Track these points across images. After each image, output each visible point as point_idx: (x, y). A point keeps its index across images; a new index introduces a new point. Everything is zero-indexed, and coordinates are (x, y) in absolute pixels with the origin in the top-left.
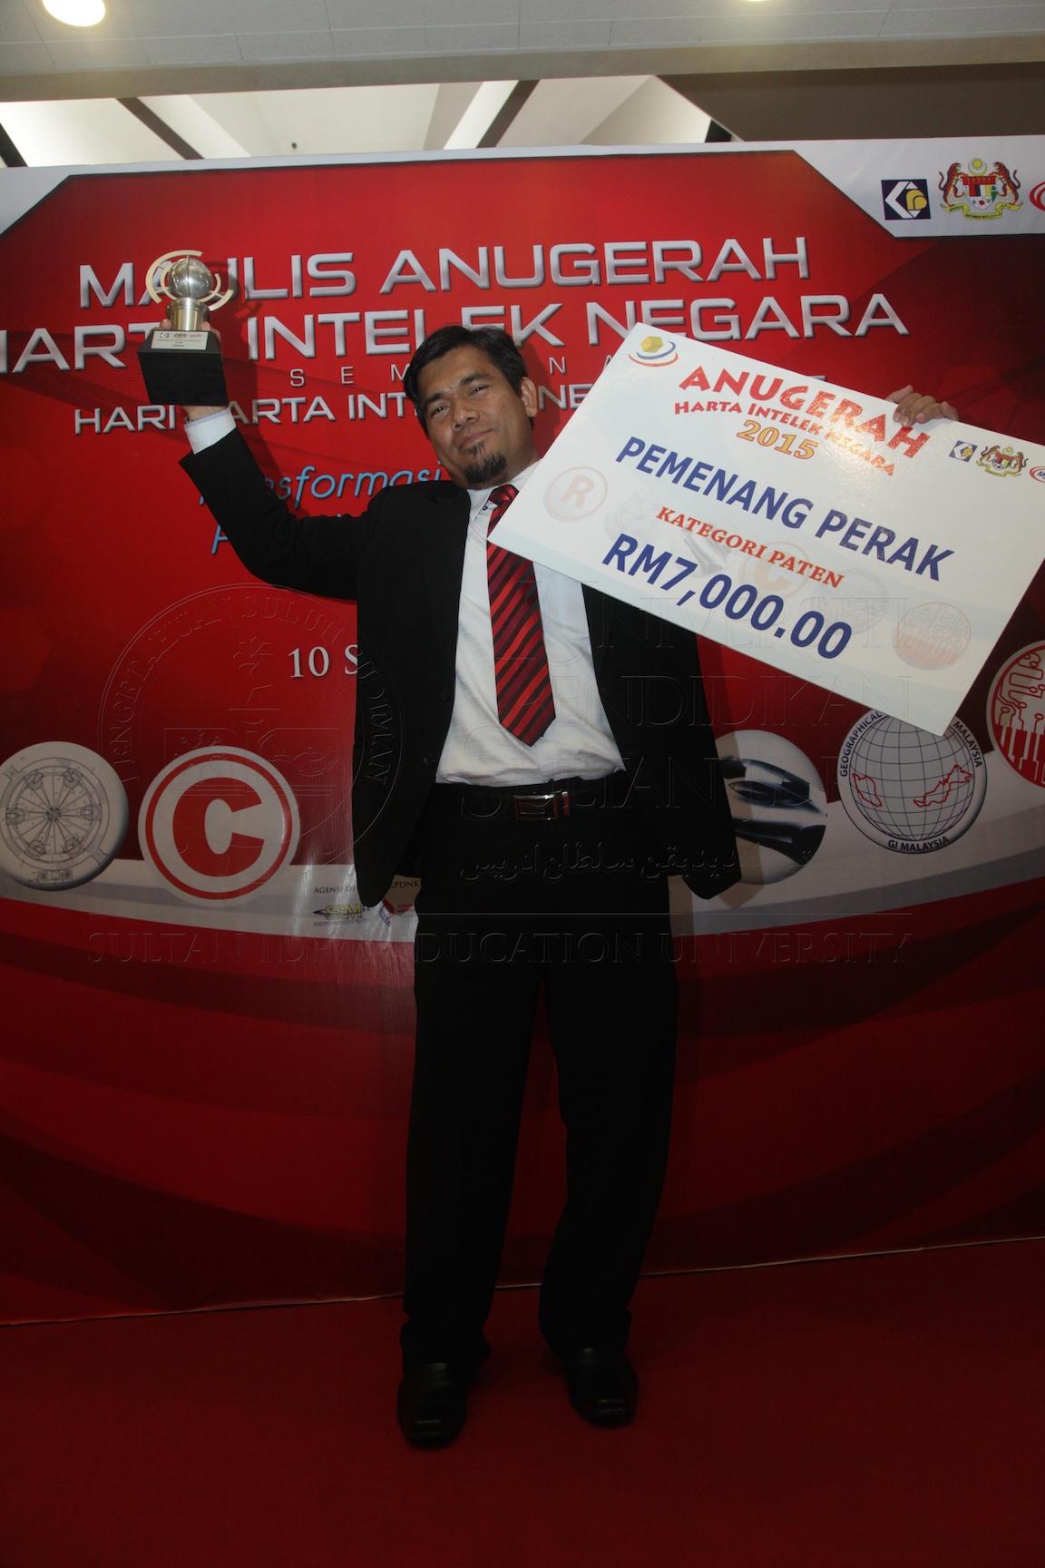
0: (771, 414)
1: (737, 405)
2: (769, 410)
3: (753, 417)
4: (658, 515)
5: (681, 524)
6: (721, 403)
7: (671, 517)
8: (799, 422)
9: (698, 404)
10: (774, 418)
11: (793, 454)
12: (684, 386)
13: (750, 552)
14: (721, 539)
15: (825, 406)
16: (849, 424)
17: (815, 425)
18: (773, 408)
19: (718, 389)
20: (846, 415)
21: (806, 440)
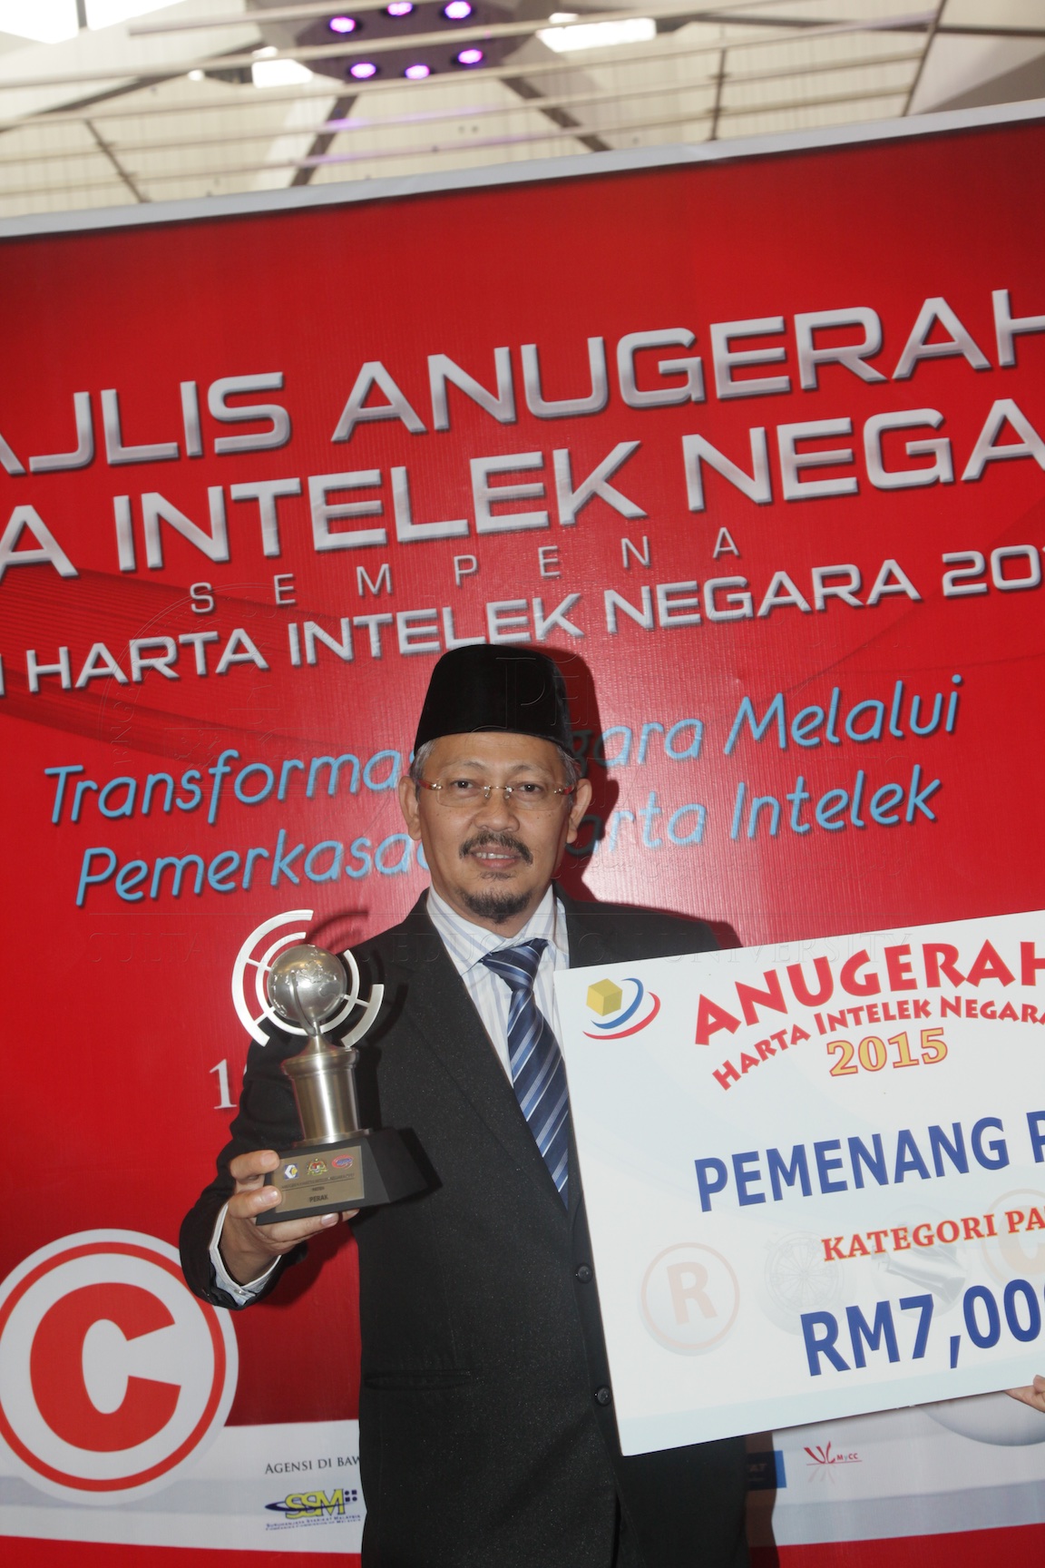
0: (850, 1018)
1: (796, 1029)
2: (842, 1013)
3: (831, 1036)
4: (824, 1256)
5: (865, 1252)
6: (773, 1037)
7: (845, 1247)
8: (894, 1010)
9: (744, 1057)
10: (858, 1022)
11: (921, 1061)
12: (702, 1038)
13: (979, 1235)
14: (930, 1239)
15: (907, 967)
16: (956, 979)
17: (916, 1003)
18: (845, 1007)
19: (752, 1018)
20: (942, 967)
21: (922, 1031)
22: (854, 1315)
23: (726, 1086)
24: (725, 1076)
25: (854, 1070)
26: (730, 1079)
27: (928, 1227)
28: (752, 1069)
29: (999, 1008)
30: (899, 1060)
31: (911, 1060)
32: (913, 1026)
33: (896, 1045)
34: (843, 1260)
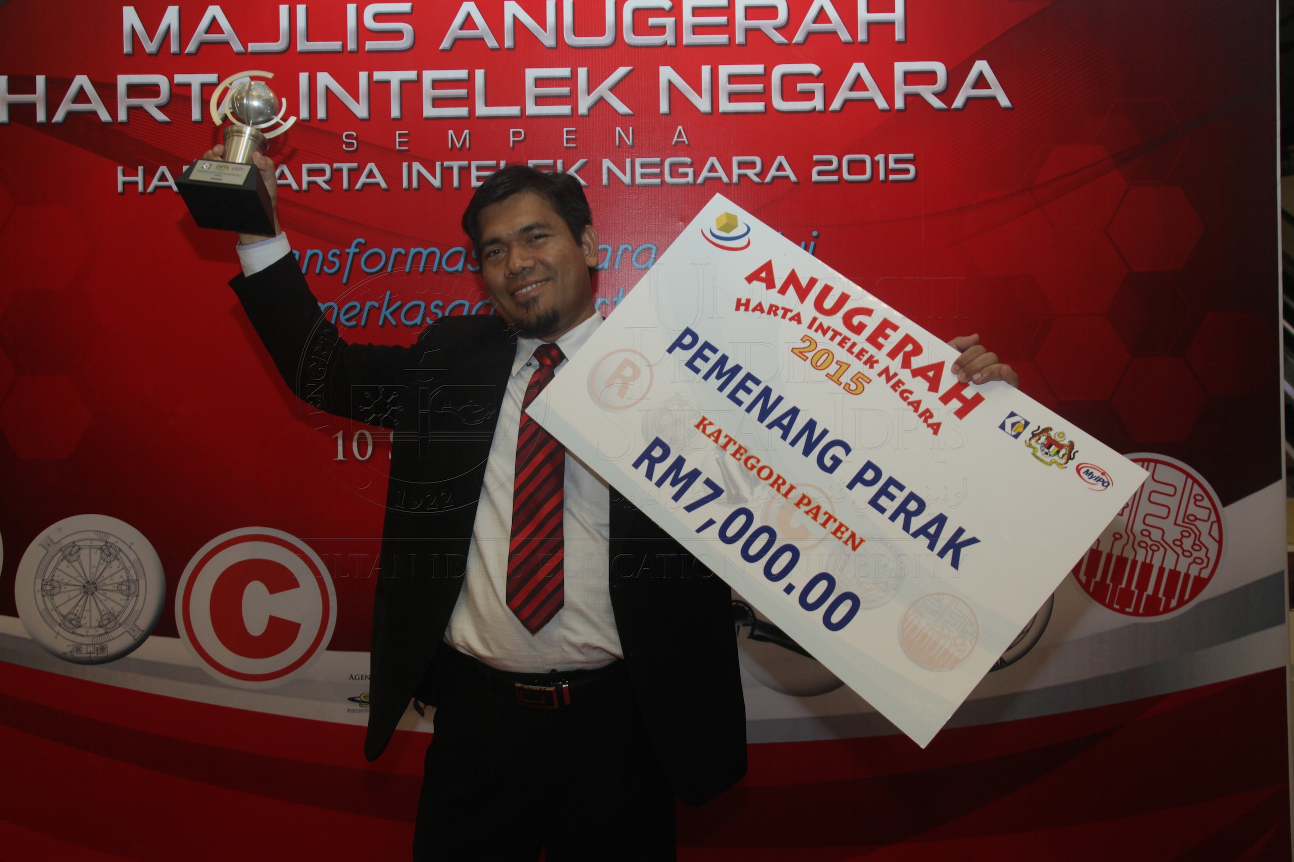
0: (829, 335)
1: (798, 314)
2: (828, 328)
3: (811, 333)
4: (696, 424)
5: (716, 441)
6: (783, 308)
7: (710, 429)
8: (855, 350)
9: (760, 305)
10: (831, 340)
11: (842, 386)
12: (750, 279)
13: (778, 490)
14: (753, 467)
16: (906, 364)
17: (871, 358)
21: (859, 372)
22: (680, 461)
23: (737, 309)
24: (742, 304)
25: (805, 358)
26: (742, 308)
27: (758, 461)
28: (758, 313)
30: (832, 374)
31: (838, 380)
32: (857, 366)
33: (839, 367)
34: (702, 435)
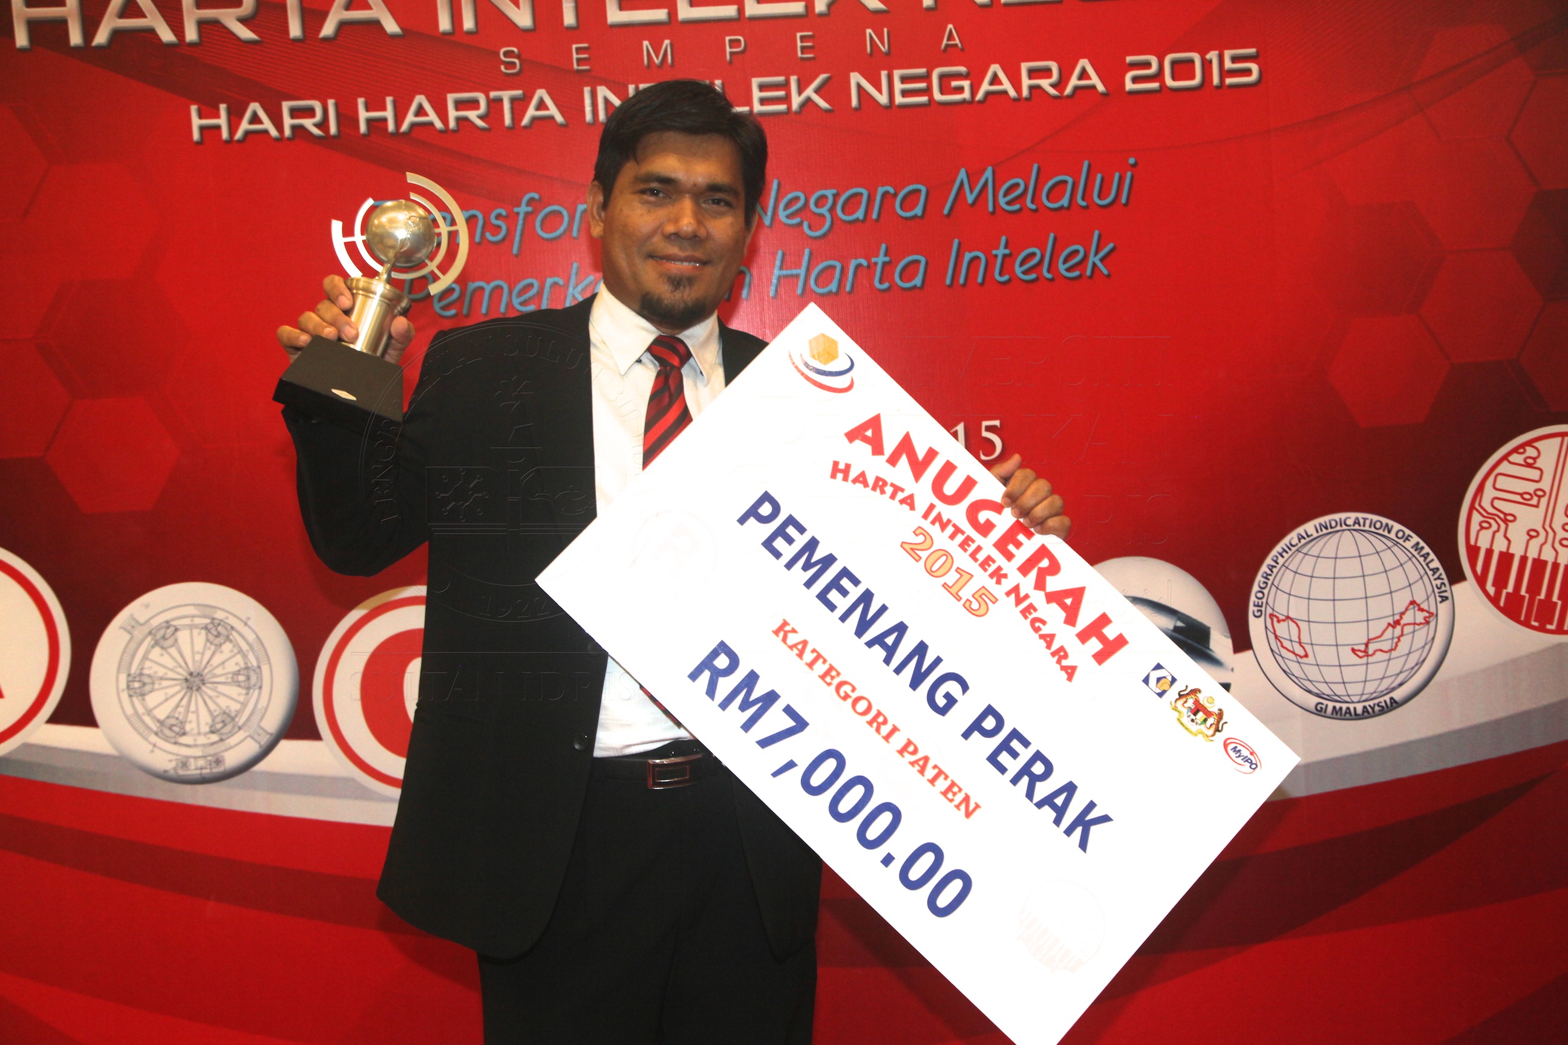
0: (950, 530)
1: (911, 497)
2: (949, 521)
3: (926, 524)
6: (892, 485)
7: (792, 639)
8: (981, 556)
9: (863, 474)
10: (952, 537)
11: (963, 601)
12: (852, 436)
13: (878, 730)
14: (847, 696)
15: (1018, 545)
16: (1040, 585)
17: (999, 568)
18: (954, 521)
19: (893, 460)
20: (1040, 569)
21: (983, 587)
22: (752, 678)
23: (833, 476)
24: (839, 470)
25: (917, 558)
26: (840, 476)
27: (854, 689)
28: (859, 486)
29: (1045, 630)
30: (950, 585)
31: (957, 594)
32: (982, 579)
33: (959, 576)
34: (783, 644)
